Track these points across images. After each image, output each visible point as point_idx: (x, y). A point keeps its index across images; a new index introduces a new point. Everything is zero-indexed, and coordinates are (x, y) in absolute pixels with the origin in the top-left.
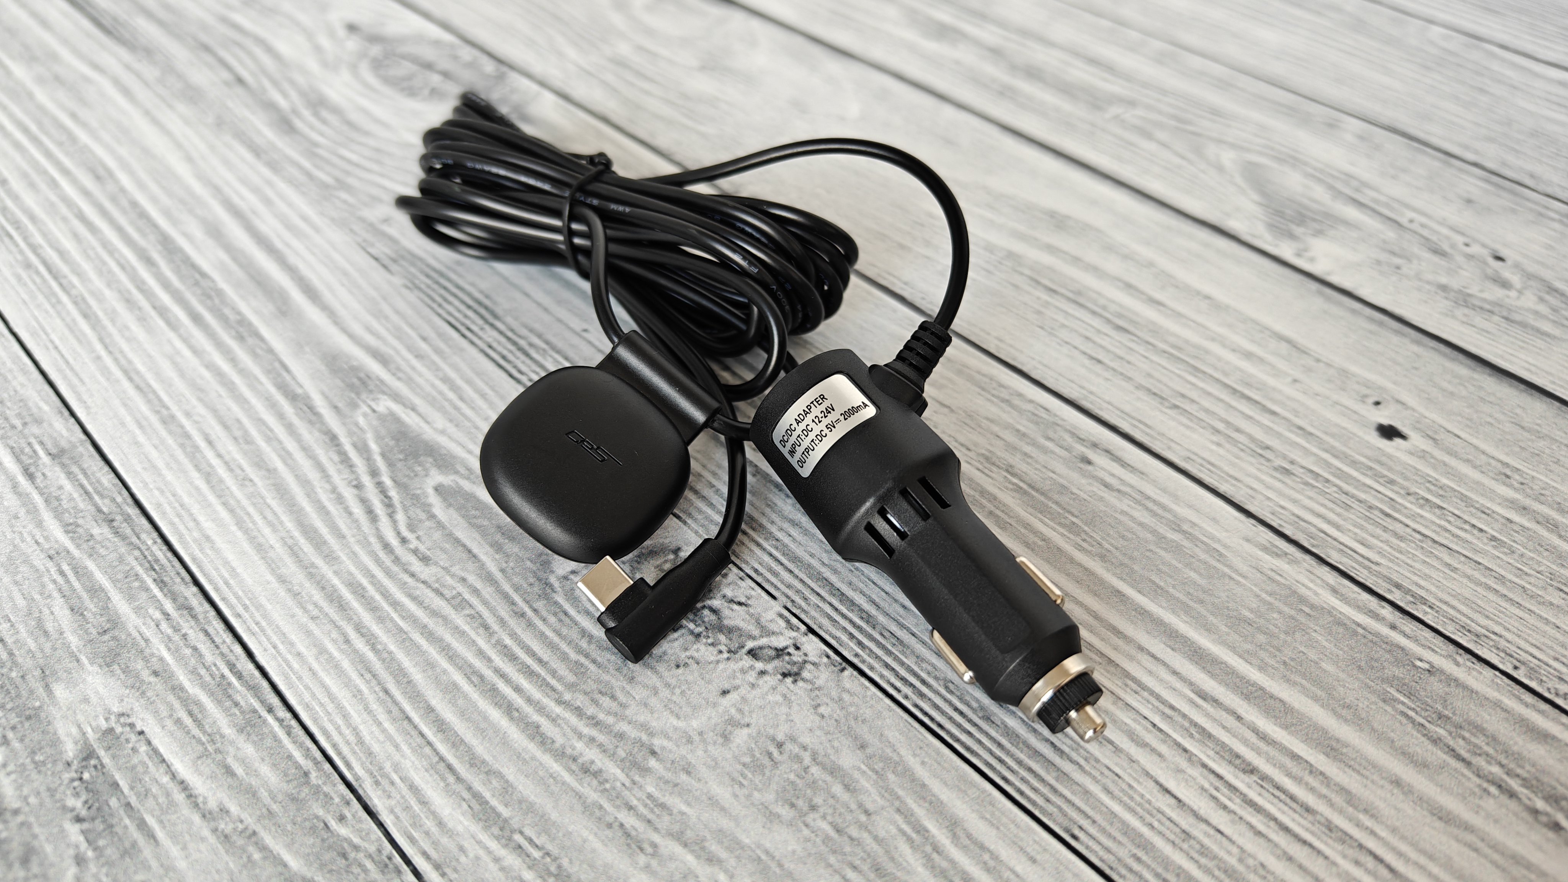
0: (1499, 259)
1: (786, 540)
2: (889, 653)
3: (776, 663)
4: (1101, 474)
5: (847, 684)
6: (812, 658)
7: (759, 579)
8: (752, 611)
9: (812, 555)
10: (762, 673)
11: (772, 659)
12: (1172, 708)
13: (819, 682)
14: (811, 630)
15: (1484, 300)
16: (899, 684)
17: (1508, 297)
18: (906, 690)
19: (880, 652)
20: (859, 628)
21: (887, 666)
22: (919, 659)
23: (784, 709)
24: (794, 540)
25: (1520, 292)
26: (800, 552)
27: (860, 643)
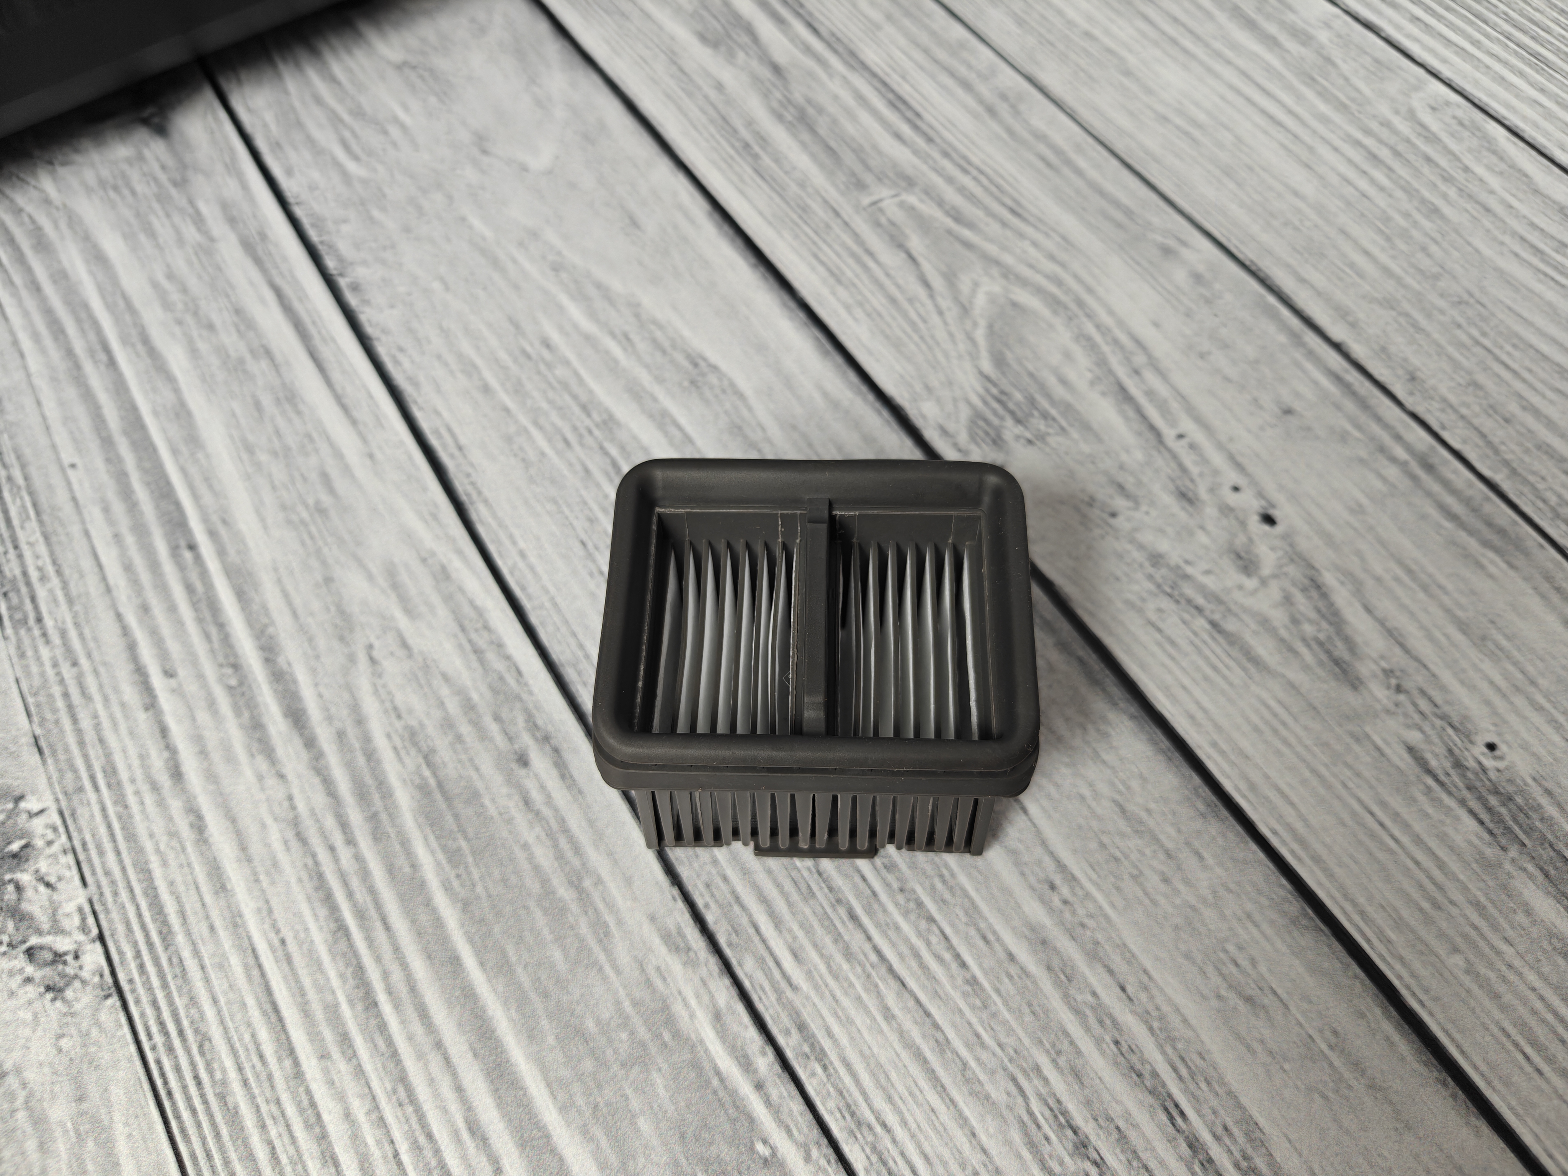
0: (1269, 520)
1: (135, 808)
2: (165, 986)
3: (48, 971)
4: (531, 785)
5: (103, 1016)
6: (85, 974)
7: (82, 857)
8: (55, 897)
9: (151, 836)
10: (28, 980)
11: (46, 964)
12: (430, 1136)
13: (77, 1007)
14: (101, 938)
15: (1202, 589)
16: (154, 1029)
17: (1240, 587)
18: (158, 1039)
19: (155, 982)
20: (150, 945)
21: (154, 1003)
22: (193, 1001)
23: (27, 1032)
24: (143, 811)
25: (1264, 582)
26: (141, 829)
27: (141, 967)
